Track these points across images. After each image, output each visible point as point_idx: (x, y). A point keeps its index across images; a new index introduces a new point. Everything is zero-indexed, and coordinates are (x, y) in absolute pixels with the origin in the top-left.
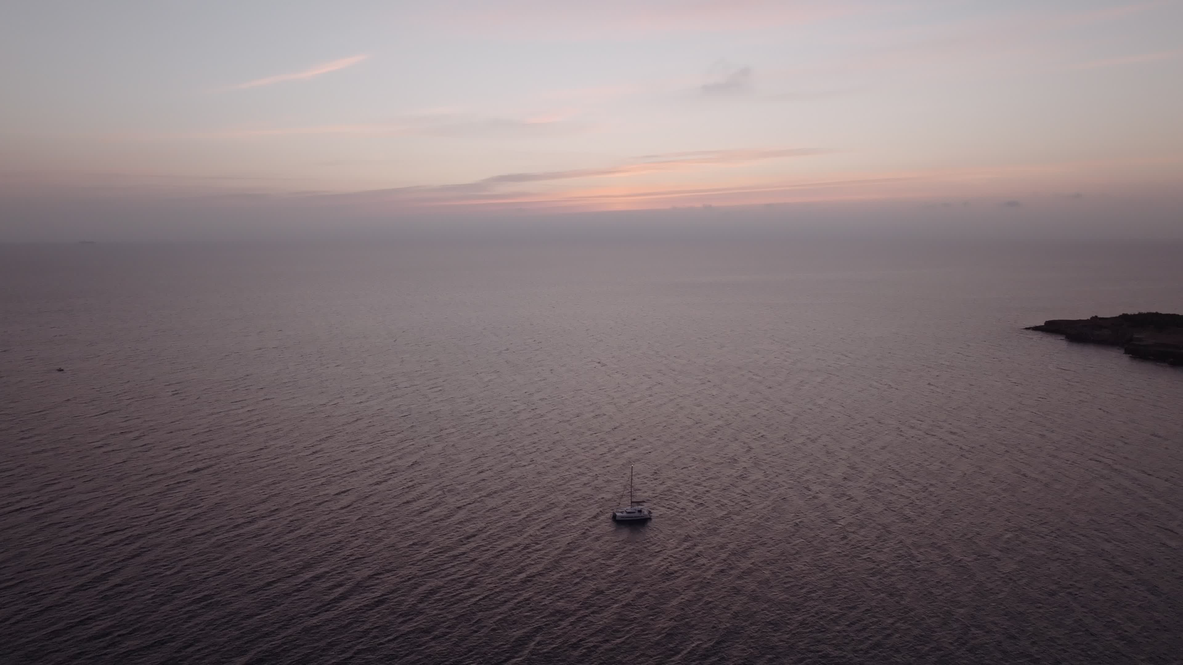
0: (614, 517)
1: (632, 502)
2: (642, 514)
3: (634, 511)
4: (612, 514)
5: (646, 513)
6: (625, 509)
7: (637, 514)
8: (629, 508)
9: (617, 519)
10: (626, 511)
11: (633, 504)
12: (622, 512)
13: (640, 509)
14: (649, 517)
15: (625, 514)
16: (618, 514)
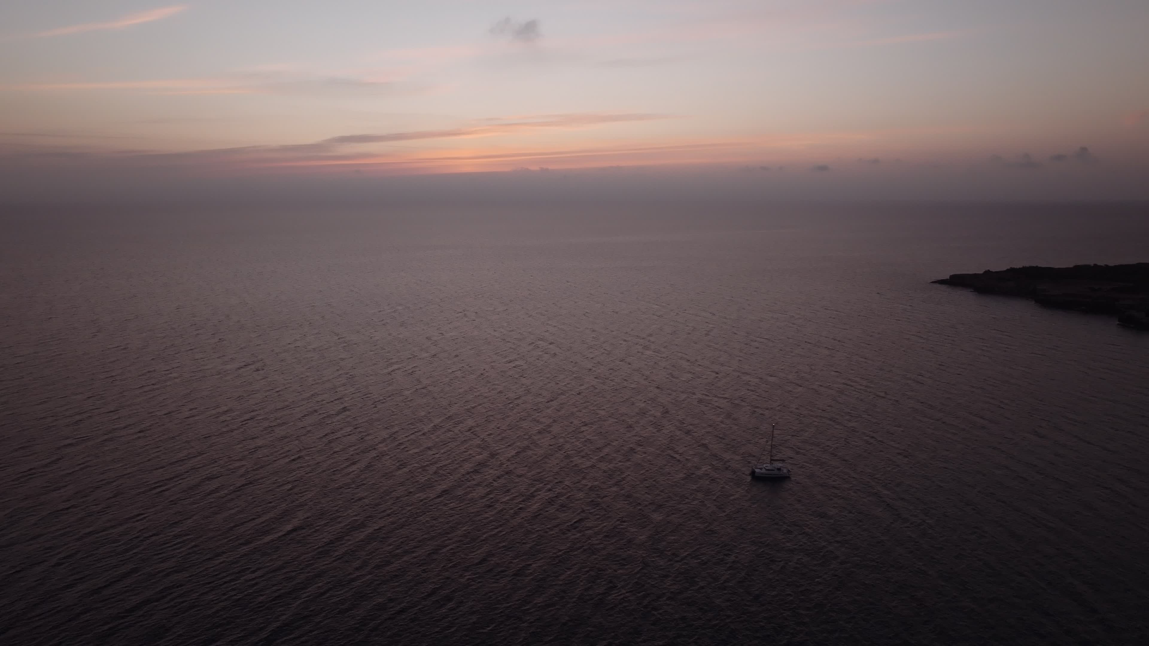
0: (753, 473)
1: (772, 460)
2: (781, 472)
3: (774, 469)
4: (751, 469)
5: (785, 471)
6: (764, 467)
7: (776, 472)
8: (769, 467)
9: (756, 474)
10: (765, 468)
11: (772, 462)
12: (761, 469)
13: (779, 467)
14: (788, 475)
15: (763, 471)
16: (757, 470)
